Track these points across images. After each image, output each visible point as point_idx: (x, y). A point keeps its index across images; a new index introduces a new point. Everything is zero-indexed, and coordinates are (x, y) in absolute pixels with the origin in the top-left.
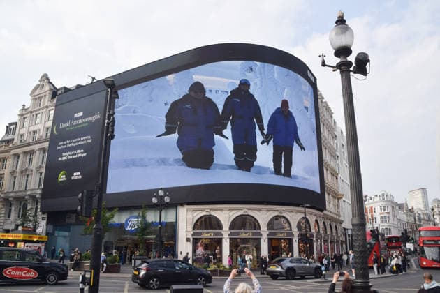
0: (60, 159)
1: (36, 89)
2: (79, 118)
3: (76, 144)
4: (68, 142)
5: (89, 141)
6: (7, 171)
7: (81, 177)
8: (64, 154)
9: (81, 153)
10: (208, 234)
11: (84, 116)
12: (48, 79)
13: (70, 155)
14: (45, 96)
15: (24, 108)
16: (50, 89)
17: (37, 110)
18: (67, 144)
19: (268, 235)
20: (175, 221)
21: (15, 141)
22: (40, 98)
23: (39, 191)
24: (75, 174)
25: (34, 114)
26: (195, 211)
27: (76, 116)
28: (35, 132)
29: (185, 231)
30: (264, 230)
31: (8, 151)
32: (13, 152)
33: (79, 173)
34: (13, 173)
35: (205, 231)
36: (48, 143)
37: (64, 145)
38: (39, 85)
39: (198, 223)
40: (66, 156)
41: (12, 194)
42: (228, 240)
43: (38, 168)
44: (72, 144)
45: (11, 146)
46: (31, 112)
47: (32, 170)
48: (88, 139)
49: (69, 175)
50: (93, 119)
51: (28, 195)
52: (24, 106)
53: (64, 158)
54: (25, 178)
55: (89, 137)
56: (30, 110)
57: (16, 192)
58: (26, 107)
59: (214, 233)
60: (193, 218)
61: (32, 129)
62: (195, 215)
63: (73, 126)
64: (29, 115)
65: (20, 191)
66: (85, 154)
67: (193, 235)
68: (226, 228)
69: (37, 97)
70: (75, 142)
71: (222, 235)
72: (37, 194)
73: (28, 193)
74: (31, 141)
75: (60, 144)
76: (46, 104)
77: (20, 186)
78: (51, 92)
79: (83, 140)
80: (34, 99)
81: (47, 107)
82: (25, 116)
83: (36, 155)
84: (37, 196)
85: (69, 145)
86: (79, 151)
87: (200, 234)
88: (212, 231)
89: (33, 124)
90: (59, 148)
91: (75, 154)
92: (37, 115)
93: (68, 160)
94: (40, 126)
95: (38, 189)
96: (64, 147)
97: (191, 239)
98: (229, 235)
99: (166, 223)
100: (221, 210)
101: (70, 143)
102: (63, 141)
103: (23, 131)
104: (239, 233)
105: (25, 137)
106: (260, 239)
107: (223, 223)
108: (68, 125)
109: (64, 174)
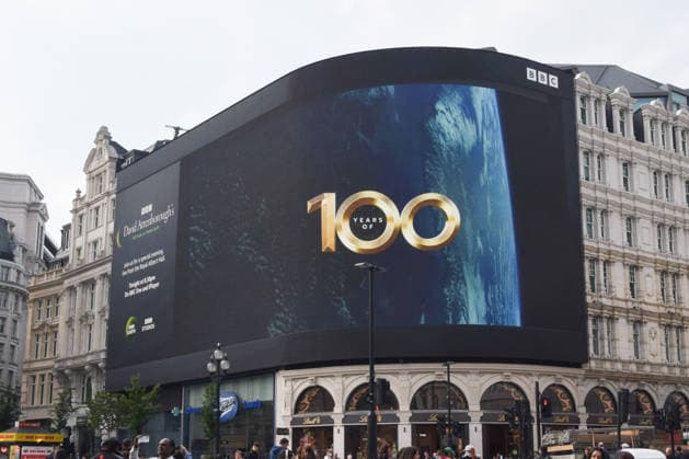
0: (127, 294)
1: (91, 158)
2: (147, 216)
3: (146, 265)
4: (135, 262)
5: (162, 259)
6: (61, 320)
7: (153, 326)
8: (131, 285)
9: (154, 282)
10: (312, 420)
11: (156, 212)
12: (108, 137)
13: (139, 287)
14: (105, 171)
15: (79, 199)
16: (110, 158)
17: (97, 200)
19: (411, 419)
20: (271, 399)
21: (70, 262)
22: (100, 177)
23: (103, 356)
24: (146, 321)
25: (93, 207)
26: (295, 379)
28: (95, 243)
29: (283, 417)
30: (404, 411)
31: (59, 283)
32: (67, 283)
33: (151, 320)
34: (70, 322)
35: (310, 414)
36: (111, 264)
37: (130, 267)
38: (94, 150)
39: (306, 401)
40: (135, 288)
41: (69, 363)
42: (342, 430)
43: (102, 312)
44: (143, 267)
45: (65, 271)
46: (88, 205)
47: (94, 317)
48: (160, 255)
49: (139, 324)
51: (89, 363)
52: (79, 192)
53: (132, 293)
54: (87, 331)
55: (161, 252)
56: (86, 200)
57: (74, 358)
58: (82, 195)
59: (321, 418)
61: (93, 236)
62: (296, 386)
64: (84, 211)
65: (81, 356)
66: (157, 285)
67: (292, 423)
68: (339, 409)
69: (95, 173)
70: (145, 262)
71: (333, 421)
72: (100, 360)
73: (89, 359)
74: (90, 260)
75: (126, 265)
76: (107, 189)
77: (80, 348)
78: (115, 164)
79: (154, 258)
80: (91, 179)
81: (108, 194)
82: (81, 213)
83: (98, 287)
84: (100, 365)
85: (137, 268)
86: (151, 279)
87: (301, 420)
88: (317, 414)
89: (93, 227)
90: (124, 273)
91: (145, 285)
92: (97, 209)
93: (137, 295)
94: (102, 232)
95: (101, 351)
96: (131, 271)
97: (291, 430)
98: (344, 421)
99: (262, 403)
100: (332, 376)
101: (138, 264)
102: (129, 261)
103: (80, 242)
104: (359, 417)
105: (82, 253)
106: (397, 426)
107: (335, 400)
108: (134, 230)
109: (131, 324)
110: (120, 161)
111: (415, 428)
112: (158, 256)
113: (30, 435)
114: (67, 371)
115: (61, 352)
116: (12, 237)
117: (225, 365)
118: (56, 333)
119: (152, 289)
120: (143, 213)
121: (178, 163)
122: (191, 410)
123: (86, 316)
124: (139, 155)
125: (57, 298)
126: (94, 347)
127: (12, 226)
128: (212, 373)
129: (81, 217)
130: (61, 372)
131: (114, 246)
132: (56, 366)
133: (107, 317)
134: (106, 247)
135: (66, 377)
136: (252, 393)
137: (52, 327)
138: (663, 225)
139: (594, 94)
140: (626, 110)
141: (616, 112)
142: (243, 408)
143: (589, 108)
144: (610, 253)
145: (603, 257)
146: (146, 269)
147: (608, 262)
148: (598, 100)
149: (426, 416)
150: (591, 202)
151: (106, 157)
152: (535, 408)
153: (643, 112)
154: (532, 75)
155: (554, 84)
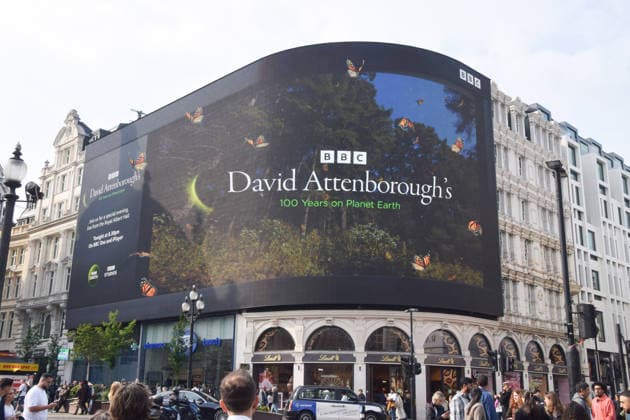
0: (91, 246)
1: (60, 135)
2: (113, 181)
3: (111, 222)
4: (101, 218)
5: (126, 217)
6: (25, 268)
7: (115, 273)
8: (95, 238)
9: (118, 235)
10: (273, 357)
12: (77, 118)
13: (102, 240)
14: (73, 146)
15: (47, 168)
16: (80, 135)
17: (65, 169)
18: (98, 222)
19: (366, 359)
20: (232, 337)
21: (36, 219)
22: (67, 150)
23: (64, 297)
24: (109, 268)
25: (61, 174)
26: (257, 321)
27: (111, 176)
29: (243, 354)
30: (360, 353)
31: (25, 236)
32: (33, 236)
33: (113, 267)
34: (32, 270)
35: (270, 352)
36: (75, 221)
37: (95, 223)
38: (64, 129)
39: (265, 340)
40: (98, 241)
41: (31, 304)
42: (302, 367)
43: (65, 261)
44: (106, 223)
45: (30, 227)
46: (56, 173)
47: (57, 265)
48: (125, 214)
49: (102, 270)
50: (131, 181)
51: (51, 303)
52: (47, 162)
53: (96, 244)
54: (48, 277)
55: (127, 210)
56: (54, 169)
57: (36, 299)
58: (50, 165)
59: (282, 356)
60: (254, 333)
61: (59, 198)
62: (256, 327)
63: (106, 193)
64: (52, 178)
65: (44, 298)
66: (121, 238)
67: (253, 359)
68: (299, 347)
69: (62, 148)
70: (109, 219)
71: (293, 359)
72: (61, 301)
73: (51, 300)
74: (55, 218)
75: (91, 221)
76: (74, 160)
77: (41, 290)
78: (82, 140)
79: (119, 216)
80: (59, 152)
81: (76, 164)
82: (48, 180)
83: (61, 240)
84: (61, 305)
85: (102, 224)
86: (115, 233)
87: (262, 357)
88: (279, 352)
89: (59, 191)
90: (89, 228)
91: (109, 238)
92: (64, 177)
93: (101, 247)
94: (68, 195)
95: (63, 294)
96: (95, 226)
97: (251, 366)
98: (304, 359)
99: (221, 341)
100: (293, 319)
101: (103, 221)
102: (95, 218)
103: (46, 204)
104: (318, 356)
105: (48, 214)
106: (353, 365)
107: (296, 340)
108: (100, 192)
109: (95, 269)
110: (87, 138)
111: (369, 367)
112: (124, 214)
113: (6, 364)
114: (28, 310)
115: (23, 294)
117: (200, 305)
118: (19, 278)
119: (115, 242)
120: (109, 178)
121: (146, 137)
122: (149, 346)
123: (50, 264)
124: (104, 133)
125: (22, 249)
126: (55, 290)
128: (186, 312)
129: (48, 183)
130: (23, 311)
131: (81, 206)
132: (19, 305)
133: (70, 264)
134: (71, 207)
135: (27, 315)
136: (209, 332)
137: (16, 273)
138: (544, 209)
139: (501, 99)
140: (519, 116)
141: (514, 116)
142: (201, 346)
143: (497, 110)
144: (513, 227)
145: (508, 230)
146: (111, 225)
147: (511, 235)
148: (503, 105)
149: (379, 357)
150: (499, 185)
151: (75, 133)
152: (466, 354)
153: (530, 119)
154: (463, 75)
155: (478, 85)
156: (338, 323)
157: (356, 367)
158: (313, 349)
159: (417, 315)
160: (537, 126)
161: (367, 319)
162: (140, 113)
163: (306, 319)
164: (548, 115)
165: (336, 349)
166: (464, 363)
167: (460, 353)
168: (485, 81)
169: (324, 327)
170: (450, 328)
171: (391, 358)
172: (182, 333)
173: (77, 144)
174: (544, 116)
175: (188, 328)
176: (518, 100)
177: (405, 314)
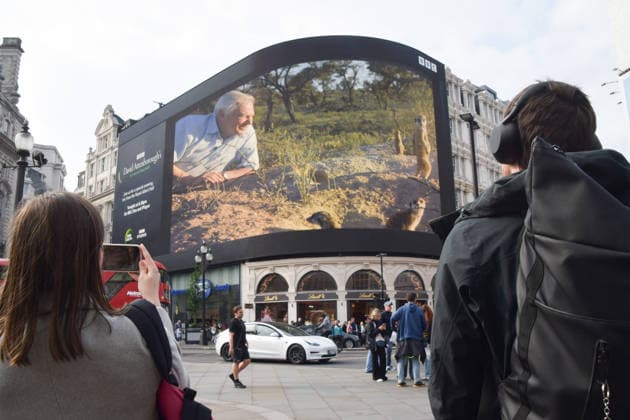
0: (125, 214)
1: (100, 126)
2: (141, 160)
3: (140, 193)
4: (132, 191)
5: (152, 189)
7: (145, 235)
8: (129, 208)
9: (146, 204)
10: (271, 298)
11: (147, 157)
12: (112, 111)
13: (134, 209)
14: (109, 134)
15: (91, 153)
16: (114, 125)
17: (104, 153)
18: (131, 194)
19: (347, 297)
20: (238, 283)
22: (106, 138)
24: (141, 231)
25: (101, 158)
26: (257, 269)
27: (139, 157)
28: (102, 182)
29: (248, 295)
30: (341, 291)
33: (143, 230)
35: (269, 294)
36: (113, 195)
37: (128, 195)
38: (102, 121)
39: (264, 284)
40: (131, 210)
42: (295, 305)
43: (107, 227)
44: (137, 195)
46: (98, 157)
49: (134, 234)
50: (154, 159)
52: (91, 149)
53: (129, 213)
55: (151, 184)
56: (96, 154)
58: (93, 151)
59: (278, 296)
60: (256, 278)
61: (101, 177)
62: (257, 274)
63: (136, 171)
64: (95, 161)
66: (148, 206)
67: (256, 300)
68: (292, 289)
69: (102, 136)
70: (139, 191)
71: (287, 298)
74: (99, 193)
75: (126, 194)
76: (111, 145)
78: (116, 129)
79: (146, 188)
80: (100, 140)
81: (112, 148)
82: (92, 162)
83: (103, 210)
85: (133, 196)
86: (143, 202)
87: (263, 298)
88: (276, 293)
89: (101, 171)
90: (124, 200)
91: (139, 207)
92: (104, 159)
93: (133, 214)
94: (107, 174)
96: (129, 198)
97: (254, 305)
98: (296, 298)
99: (230, 286)
100: (286, 266)
101: (134, 193)
102: (128, 191)
103: (91, 181)
104: (306, 296)
105: (93, 189)
106: (335, 302)
107: (289, 283)
108: (131, 170)
109: (130, 232)
110: (121, 127)
111: (350, 303)
112: (150, 187)
116: (44, 184)
117: (209, 257)
119: (144, 210)
120: (137, 158)
121: (164, 124)
124: (133, 122)
127: (44, 177)
128: (199, 263)
129: (92, 165)
131: (117, 182)
134: (110, 184)
136: (221, 279)
138: (492, 171)
139: (454, 81)
140: (470, 95)
141: (465, 96)
142: (215, 290)
143: (451, 89)
144: (466, 186)
145: (463, 188)
146: (140, 196)
147: (465, 192)
148: (456, 86)
149: (357, 295)
150: (454, 152)
151: (111, 124)
152: (429, 289)
153: (480, 97)
154: (422, 61)
155: (434, 69)
156: (323, 268)
157: (339, 303)
158: (304, 289)
159: (385, 259)
160: (485, 104)
161: (347, 264)
162: (161, 104)
163: (298, 265)
164: (494, 95)
165: (322, 289)
166: (427, 297)
167: (424, 289)
168: (440, 66)
169: (312, 272)
170: (416, 269)
171: (366, 295)
172: (197, 281)
173: (112, 132)
174: (491, 96)
175: (201, 277)
176: (469, 82)
177: (377, 259)
